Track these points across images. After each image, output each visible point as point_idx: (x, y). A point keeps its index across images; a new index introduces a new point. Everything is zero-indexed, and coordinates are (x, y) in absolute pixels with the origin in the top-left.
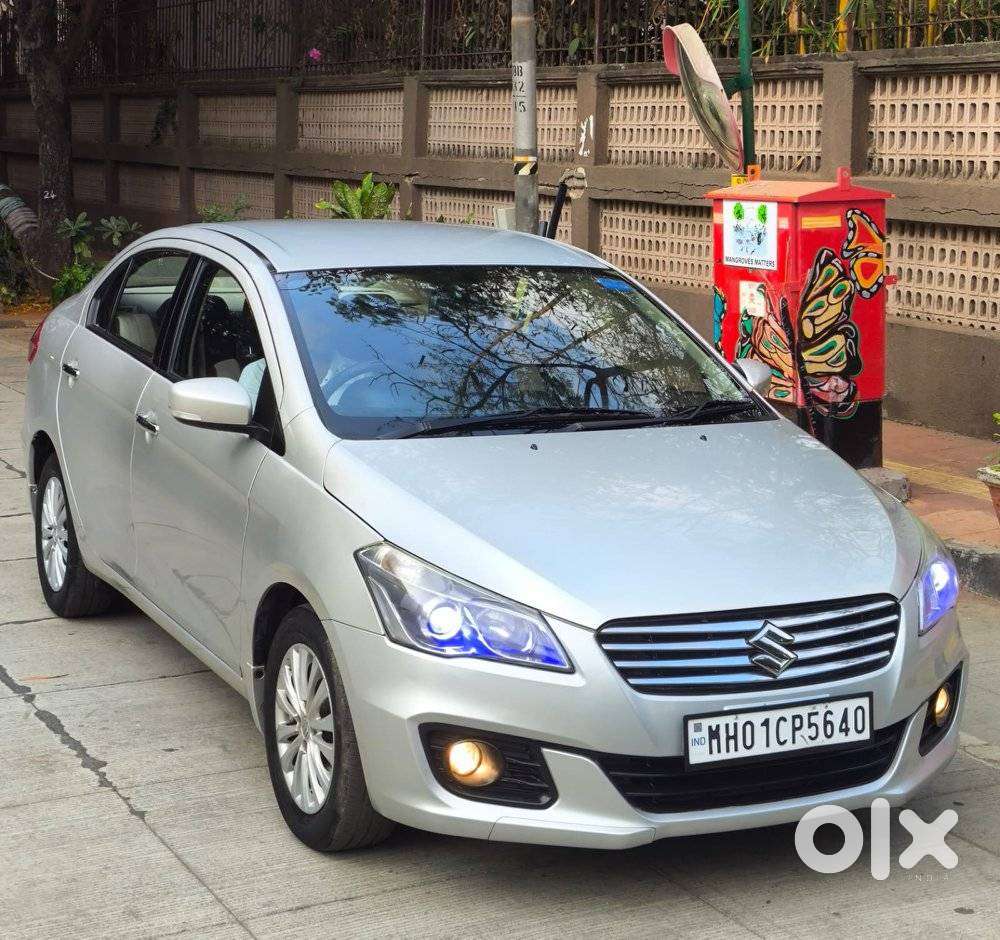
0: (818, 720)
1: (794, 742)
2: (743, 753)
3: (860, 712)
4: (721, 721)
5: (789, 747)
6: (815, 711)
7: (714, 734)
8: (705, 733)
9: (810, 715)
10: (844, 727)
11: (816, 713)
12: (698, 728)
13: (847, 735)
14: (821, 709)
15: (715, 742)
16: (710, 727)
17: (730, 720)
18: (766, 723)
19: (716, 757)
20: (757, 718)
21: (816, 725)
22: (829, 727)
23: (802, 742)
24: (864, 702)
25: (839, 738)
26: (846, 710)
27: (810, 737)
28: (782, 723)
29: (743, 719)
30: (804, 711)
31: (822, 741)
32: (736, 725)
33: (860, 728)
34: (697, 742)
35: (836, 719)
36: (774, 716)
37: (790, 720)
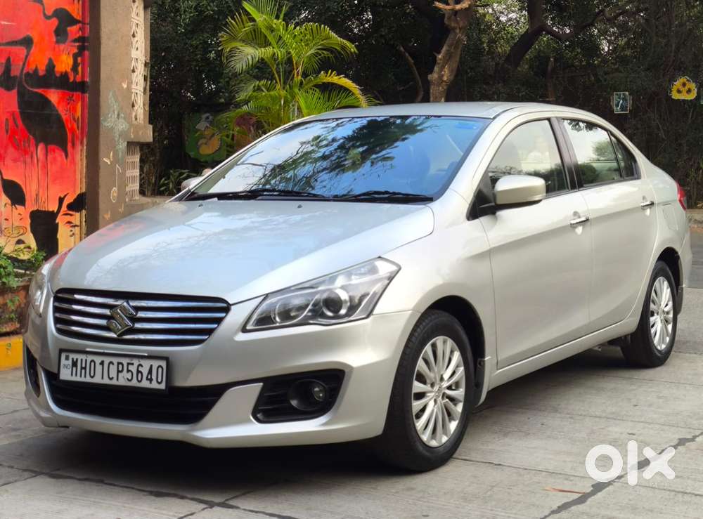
0: (133, 369)
1: (117, 379)
2: (88, 379)
3: (160, 370)
4: (79, 357)
5: (114, 382)
6: (132, 362)
7: (75, 364)
8: (70, 362)
9: (128, 364)
10: (149, 377)
11: (133, 364)
12: (67, 358)
13: (151, 383)
14: (136, 362)
15: (74, 369)
16: (73, 359)
17: (83, 357)
18: (102, 363)
19: (74, 378)
20: (98, 359)
21: (132, 372)
22: (140, 375)
23: (122, 380)
24: (163, 364)
25: (145, 384)
26: (151, 366)
27: (128, 379)
28: (111, 365)
29: (90, 358)
30: (125, 361)
31: (134, 383)
32: (86, 360)
33: (159, 381)
34: (66, 366)
35: (145, 371)
36: (107, 360)
37: (116, 364)
